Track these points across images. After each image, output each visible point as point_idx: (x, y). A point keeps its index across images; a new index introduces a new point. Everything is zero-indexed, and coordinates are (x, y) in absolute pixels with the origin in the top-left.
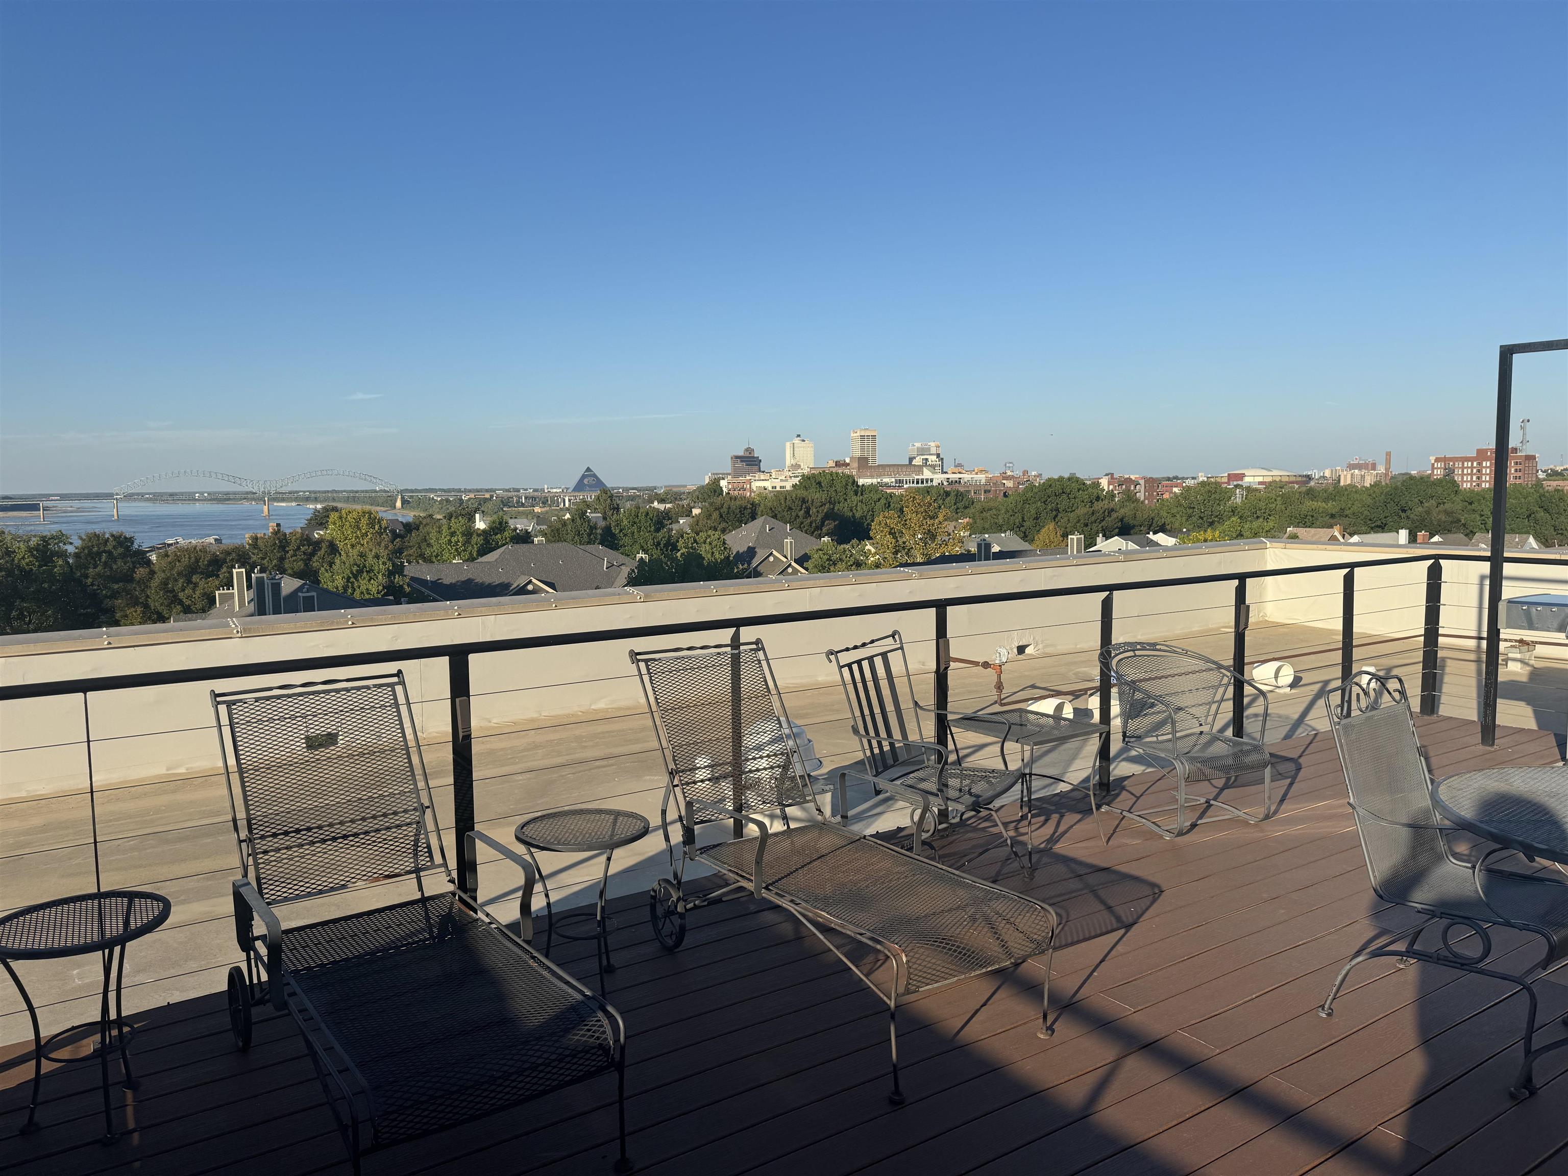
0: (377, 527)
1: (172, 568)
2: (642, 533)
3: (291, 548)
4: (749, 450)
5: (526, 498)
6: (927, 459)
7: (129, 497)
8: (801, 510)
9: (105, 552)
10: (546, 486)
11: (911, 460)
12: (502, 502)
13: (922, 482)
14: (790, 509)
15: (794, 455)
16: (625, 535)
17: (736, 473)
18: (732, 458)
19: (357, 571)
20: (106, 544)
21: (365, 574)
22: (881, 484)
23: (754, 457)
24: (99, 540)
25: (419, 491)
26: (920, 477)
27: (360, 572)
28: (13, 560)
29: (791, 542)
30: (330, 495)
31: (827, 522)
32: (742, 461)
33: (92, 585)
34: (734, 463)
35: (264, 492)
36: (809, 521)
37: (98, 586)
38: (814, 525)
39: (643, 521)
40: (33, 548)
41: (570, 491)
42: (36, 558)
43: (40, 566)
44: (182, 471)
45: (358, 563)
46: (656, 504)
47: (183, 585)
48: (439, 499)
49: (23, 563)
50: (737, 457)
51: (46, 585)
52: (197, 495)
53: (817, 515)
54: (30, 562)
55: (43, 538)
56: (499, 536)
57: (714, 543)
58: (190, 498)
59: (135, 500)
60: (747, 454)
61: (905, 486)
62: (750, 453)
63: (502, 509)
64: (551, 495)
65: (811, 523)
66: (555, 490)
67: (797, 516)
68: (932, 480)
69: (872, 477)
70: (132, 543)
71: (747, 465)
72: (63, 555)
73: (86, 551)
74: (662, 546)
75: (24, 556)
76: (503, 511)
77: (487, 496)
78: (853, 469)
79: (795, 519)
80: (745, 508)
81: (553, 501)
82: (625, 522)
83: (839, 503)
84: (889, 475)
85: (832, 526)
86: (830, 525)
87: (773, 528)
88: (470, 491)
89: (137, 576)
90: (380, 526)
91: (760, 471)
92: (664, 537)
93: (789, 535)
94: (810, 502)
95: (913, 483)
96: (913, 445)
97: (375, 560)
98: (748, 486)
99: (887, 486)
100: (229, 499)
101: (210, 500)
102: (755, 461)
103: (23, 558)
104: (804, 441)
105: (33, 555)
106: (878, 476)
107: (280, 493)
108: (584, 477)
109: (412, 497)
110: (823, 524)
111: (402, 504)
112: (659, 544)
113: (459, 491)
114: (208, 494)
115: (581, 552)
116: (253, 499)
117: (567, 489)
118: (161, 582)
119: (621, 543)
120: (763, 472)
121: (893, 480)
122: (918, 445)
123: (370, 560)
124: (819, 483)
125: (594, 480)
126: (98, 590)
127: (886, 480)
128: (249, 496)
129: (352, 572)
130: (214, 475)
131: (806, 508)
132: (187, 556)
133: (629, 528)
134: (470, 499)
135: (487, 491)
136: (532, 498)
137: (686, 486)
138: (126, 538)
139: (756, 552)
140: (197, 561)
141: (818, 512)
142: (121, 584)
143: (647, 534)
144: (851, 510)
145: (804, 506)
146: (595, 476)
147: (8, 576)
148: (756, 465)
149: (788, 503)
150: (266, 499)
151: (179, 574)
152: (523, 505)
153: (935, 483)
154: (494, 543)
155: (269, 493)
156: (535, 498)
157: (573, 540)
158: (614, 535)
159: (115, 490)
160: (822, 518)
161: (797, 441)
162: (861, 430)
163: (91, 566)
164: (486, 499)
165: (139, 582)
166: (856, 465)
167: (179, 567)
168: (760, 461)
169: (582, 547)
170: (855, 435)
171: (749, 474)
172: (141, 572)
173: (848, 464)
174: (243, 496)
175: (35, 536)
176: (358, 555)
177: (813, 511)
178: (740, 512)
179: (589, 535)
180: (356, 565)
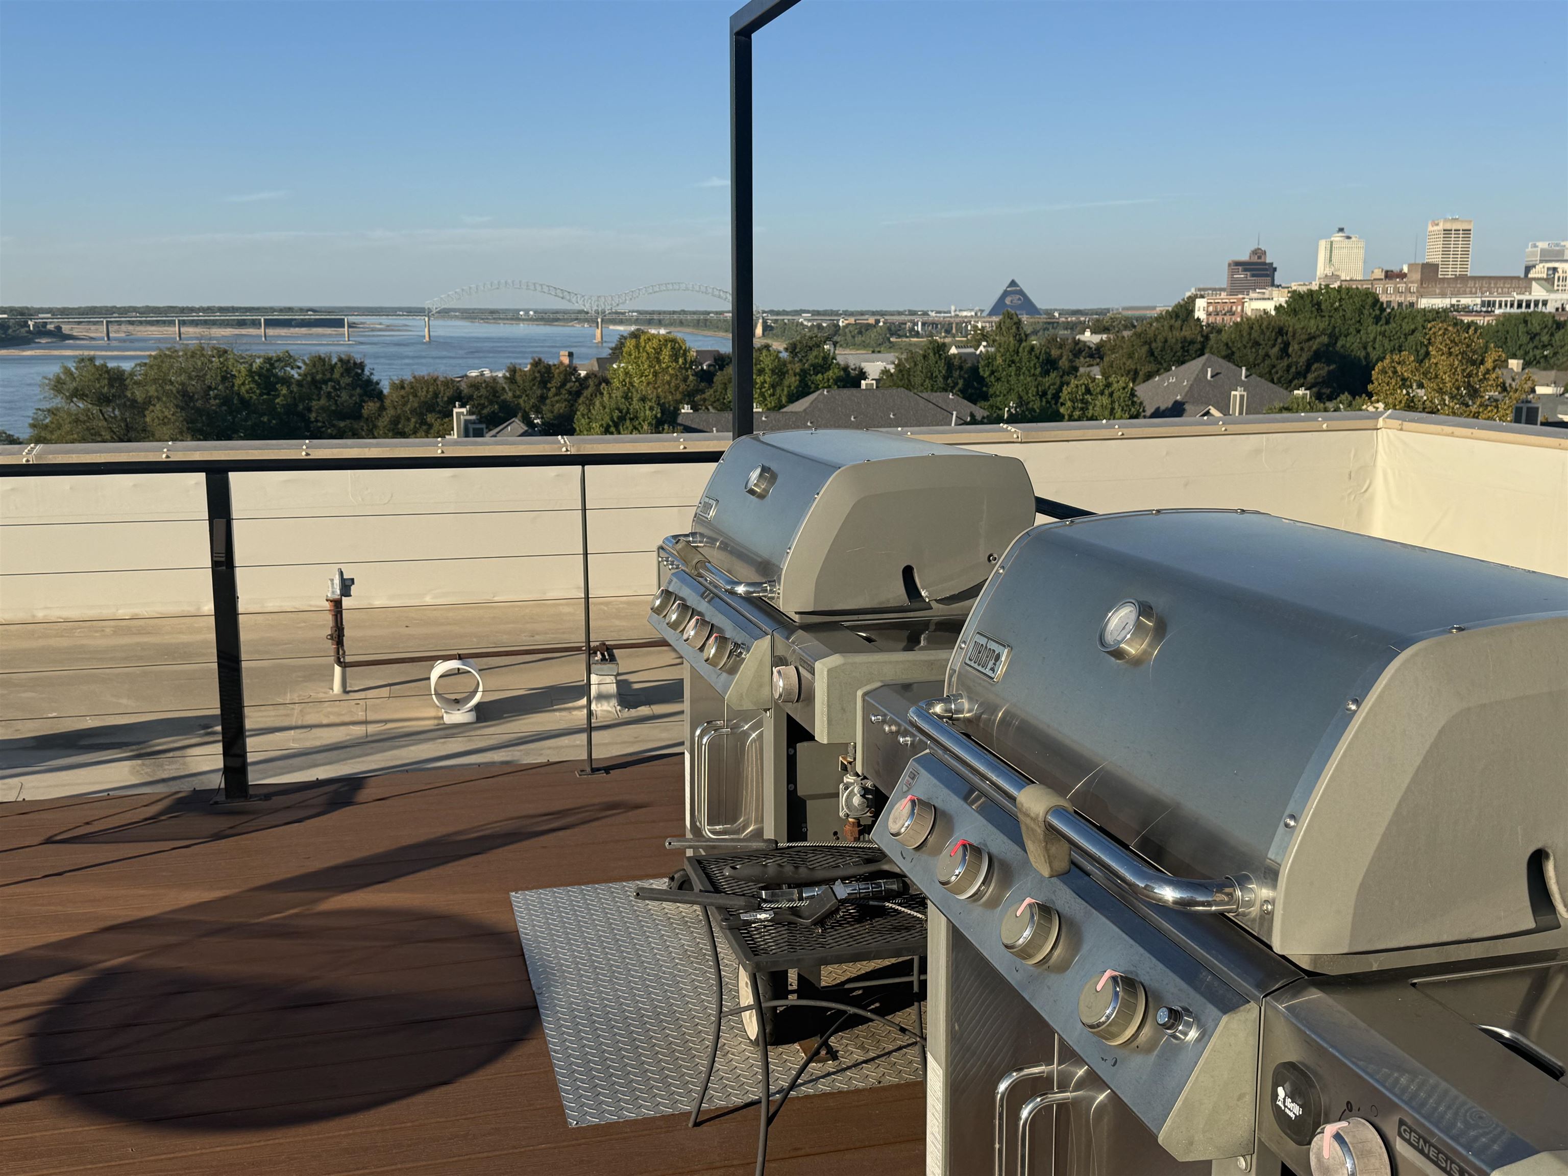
0: (681, 361)
1: (405, 404)
2: (1022, 377)
3: (554, 384)
4: (1259, 253)
5: (923, 324)
6: (1555, 270)
7: (445, 313)
8: (1274, 346)
9: (330, 380)
10: (953, 308)
11: (1528, 269)
12: (889, 329)
13: (1528, 306)
14: (1257, 344)
15: (1330, 261)
16: (998, 380)
17: (1236, 288)
18: (1229, 265)
19: (619, 418)
20: (333, 370)
21: (628, 422)
22: (1455, 308)
23: (1265, 264)
24: (324, 365)
25: (785, 313)
26: (1525, 297)
27: (622, 419)
28: (233, 385)
29: (1242, 397)
30: (675, 317)
31: (1315, 366)
32: (1245, 270)
33: (317, 421)
34: (1232, 273)
35: (597, 312)
36: (1285, 362)
37: (324, 423)
38: (1293, 370)
39: (1025, 360)
40: (254, 372)
41: (985, 314)
42: (258, 385)
43: (261, 395)
44: (503, 281)
45: (622, 406)
46: (1088, 333)
47: (415, 427)
48: (809, 324)
49: (243, 390)
50: (1238, 264)
51: (265, 419)
52: (521, 313)
53: (1299, 355)
54: (251, 389)
55: (268, 360)
56: (820, 376)
57: (1116, 395)
58: (513, 316)
59: (452, 318)
60: (1255, 259)
61: (1497, 311)
62: (1259, 258)
63: (889, 339)
64: (958, 320)
65: (1289, 367)
66: (965, 314)
67: (1267, 355)
68: (1545, 303)
69: (1443, 295)
70: (363, 370)
71: (1253, 276)
72: (287, 381)
73: (309, 378)
74: (1049, 396)
75: (244, 381)
76: (890, 342)
77: (872, 321)
78: (1412, 282)
79: (1264, 360)
80: (1192, 342)
81: (959, 328)
82: (999, 361)
83: (1346, 336)
84: (1473, 294)
85: (1323, 372)
86: (1320, 370)
87: (1217, 374)
88: (852, 314)
89: (365, 412)
90: (685, 359)
91: (1273, 285)
92: (1054, 384)
93: (1243, 384)
94: (1290, 334)
95: (1512, 306)
96: (1535, 246)
97: (641, 404)
98: (1239, 308)
99: (1467, 310)
100: (558, 320)
101: (537, 320)
102: (1266, 270)
103: (243, 384)
104: (1349, 238)
105: (254, 381)
106: (1454, 295)
107: (616, 313)
108: (1006, 294)
109: (776, 321)
110: (1308, 368)
111: (764, 330)
112: (1044, 394)
113: (836, 313)
114: (535, 312)
115: (922, 401)
116: (586, 320)
117: (982, 311)
118: (390, 421)
119: (991, 391)
120: (1278, 286)
121: (1478, 301)
122: (1542, 245)
123: (636, 404)
124: (1319, 304)
125: (1019, 299)
126: (323, 427)
127: (1465, 301)
128: (581, 316)
129: (613, 421)
130: (539, 288)
131: (1283, 342)
132: (425, 389)
133: (1004, 370)
134: (848, 325)
135: (873, 313)
136: (933, 324)
137: (1154, 308)
138: (355, 363)
139: (1184, 410)
140: (436, 395)
141: (1302, 349)
142: (348, 422)
143: (1029, 379)
144: (1365, 348)
145: (1279, 340)
146: (1021, 293)
147: (223, 404)
148: (1267, 276)
149: (1255, 335)
150: (599, 320)
151: (413, 411)
152: (917, 334)
153: (1550, 308)
154: (813, 386)
155: (603, 312)
156: (937, 325)
157: (922, 385)
158: (983, 378)
159: (427, 304)
160: (1308, 360)
161: (1337, 238)
162: (1446, 220)
163: (315, 397)
164: (869, 325)
165: (367, 419)
166: (1417, 276)
167: (413, 403)
168: (1275, 269)
169: (925, 395)
170: (1436, 228)
171: (1255, 290)
172: (370, 407)
173: (1405, 275)
174: (573, 316)
175: (259, 357)
176: (622, 397)
177: (1294, 348)
178: (1183, 348)
179: (946, 378)
180: (618, 409)
